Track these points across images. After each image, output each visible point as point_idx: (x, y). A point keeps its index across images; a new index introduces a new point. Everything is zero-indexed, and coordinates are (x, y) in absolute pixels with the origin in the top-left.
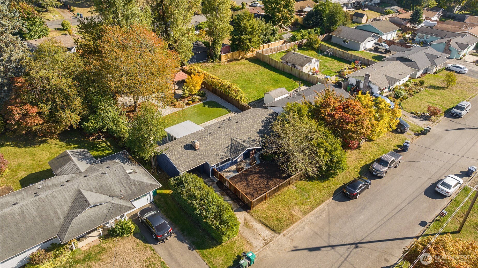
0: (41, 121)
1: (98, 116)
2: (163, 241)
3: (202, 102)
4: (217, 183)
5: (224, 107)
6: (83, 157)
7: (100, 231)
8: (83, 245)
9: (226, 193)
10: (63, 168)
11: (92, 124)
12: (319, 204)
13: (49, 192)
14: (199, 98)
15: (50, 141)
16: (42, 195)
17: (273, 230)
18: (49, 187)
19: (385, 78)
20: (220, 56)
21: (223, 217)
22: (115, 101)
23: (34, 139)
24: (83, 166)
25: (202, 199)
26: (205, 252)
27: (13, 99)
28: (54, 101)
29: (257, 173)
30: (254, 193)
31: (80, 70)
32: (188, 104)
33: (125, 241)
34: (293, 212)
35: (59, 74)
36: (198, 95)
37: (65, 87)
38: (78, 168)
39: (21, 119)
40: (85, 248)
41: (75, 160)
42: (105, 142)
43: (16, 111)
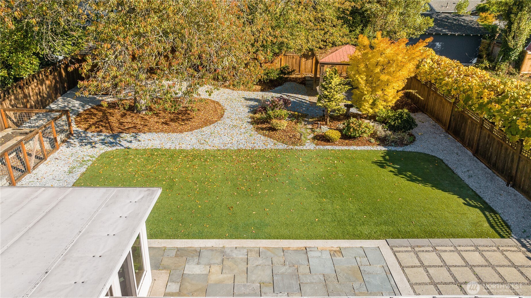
3: (382, 148)
5: (476, 197)
14: (381, 130)
32: (322, 138)
36: (383, 121)
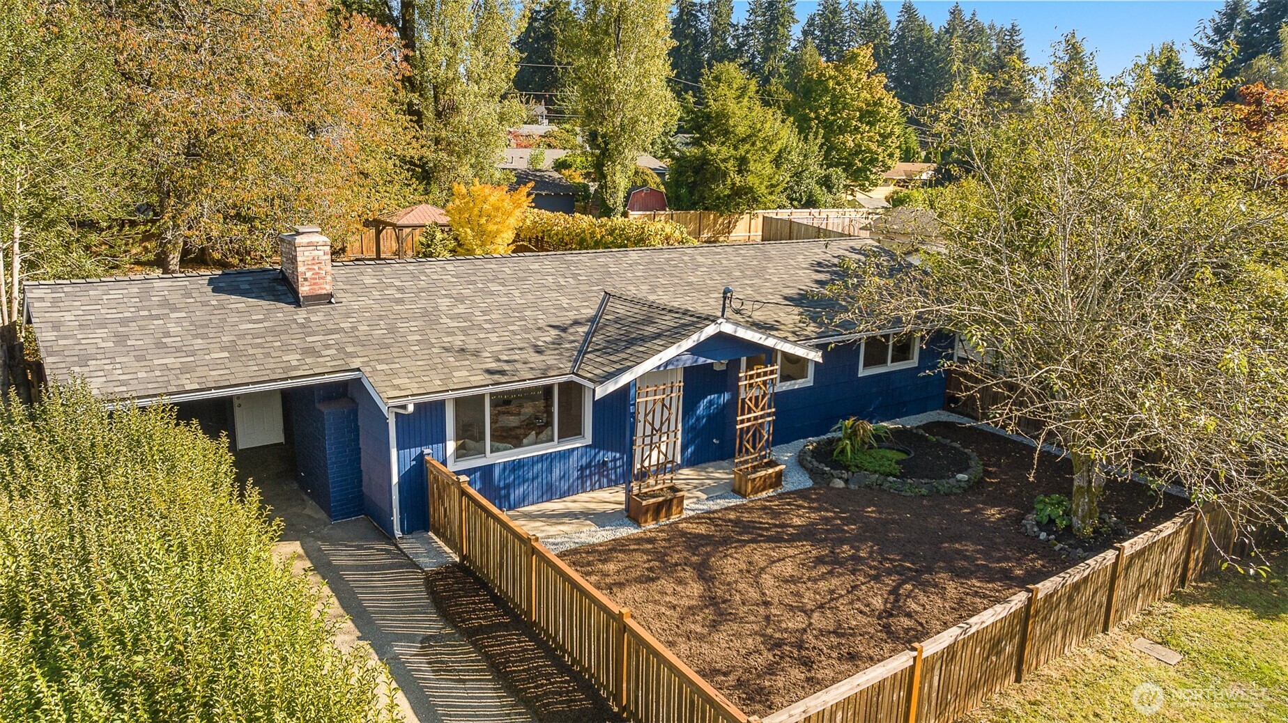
4: (430, 581)
9: (488, 657)
29: (793, 539)
30: (771, 670)
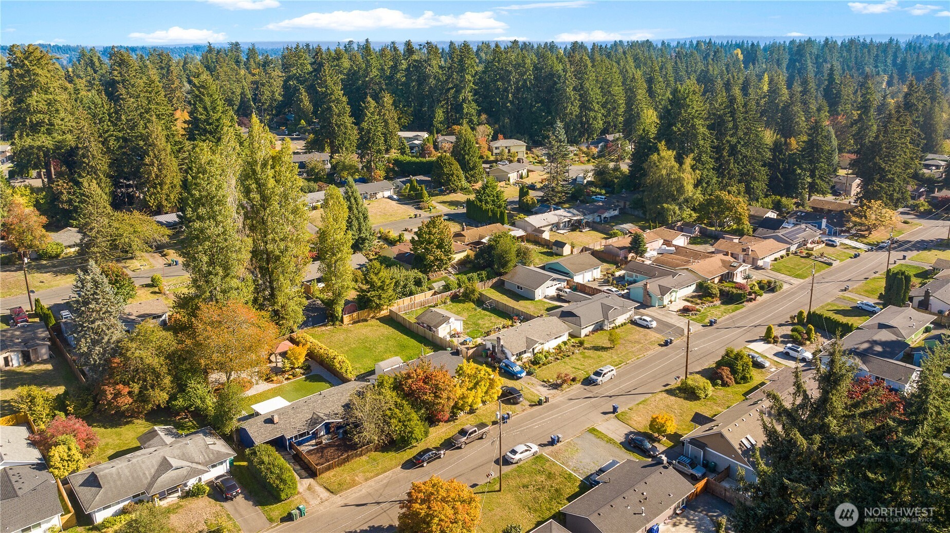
0: (131, 400)
1: (187, 394)
2: (232, 499)
3: (304, 376)
5: (328, 381)
6: (169, 433)
7: (179, 494)
8: (164, 503)
9: (299, 464)
10: (151, 442)
11: (180, 402)
12: (385, 472)
13: (139, 459)
14: (302, 372)
15: (136, 421)
16: (134, 461)
17: (332, 492)
18: (138, 456)
19: (525, 340)
20: (342, 317)
21: (284, 477)
22: (206, 379)
23: (119, 420)
24: (169, 440)
25: (269, 464)
26: (267, 508)
27: (106, 380)
28: (145, 380)
29: (335, 446)
31: (172, 348)
32: (288, 379)
33: (199, 500)
34: (357, 478)
35: (152, 354)
36: (302, 368)
37: (157, 366)
38: (164, 441)
39: (112, 399)
40: (166, 505)
41: (162, 434)
42: (191, 421)
43: (109, 391)
